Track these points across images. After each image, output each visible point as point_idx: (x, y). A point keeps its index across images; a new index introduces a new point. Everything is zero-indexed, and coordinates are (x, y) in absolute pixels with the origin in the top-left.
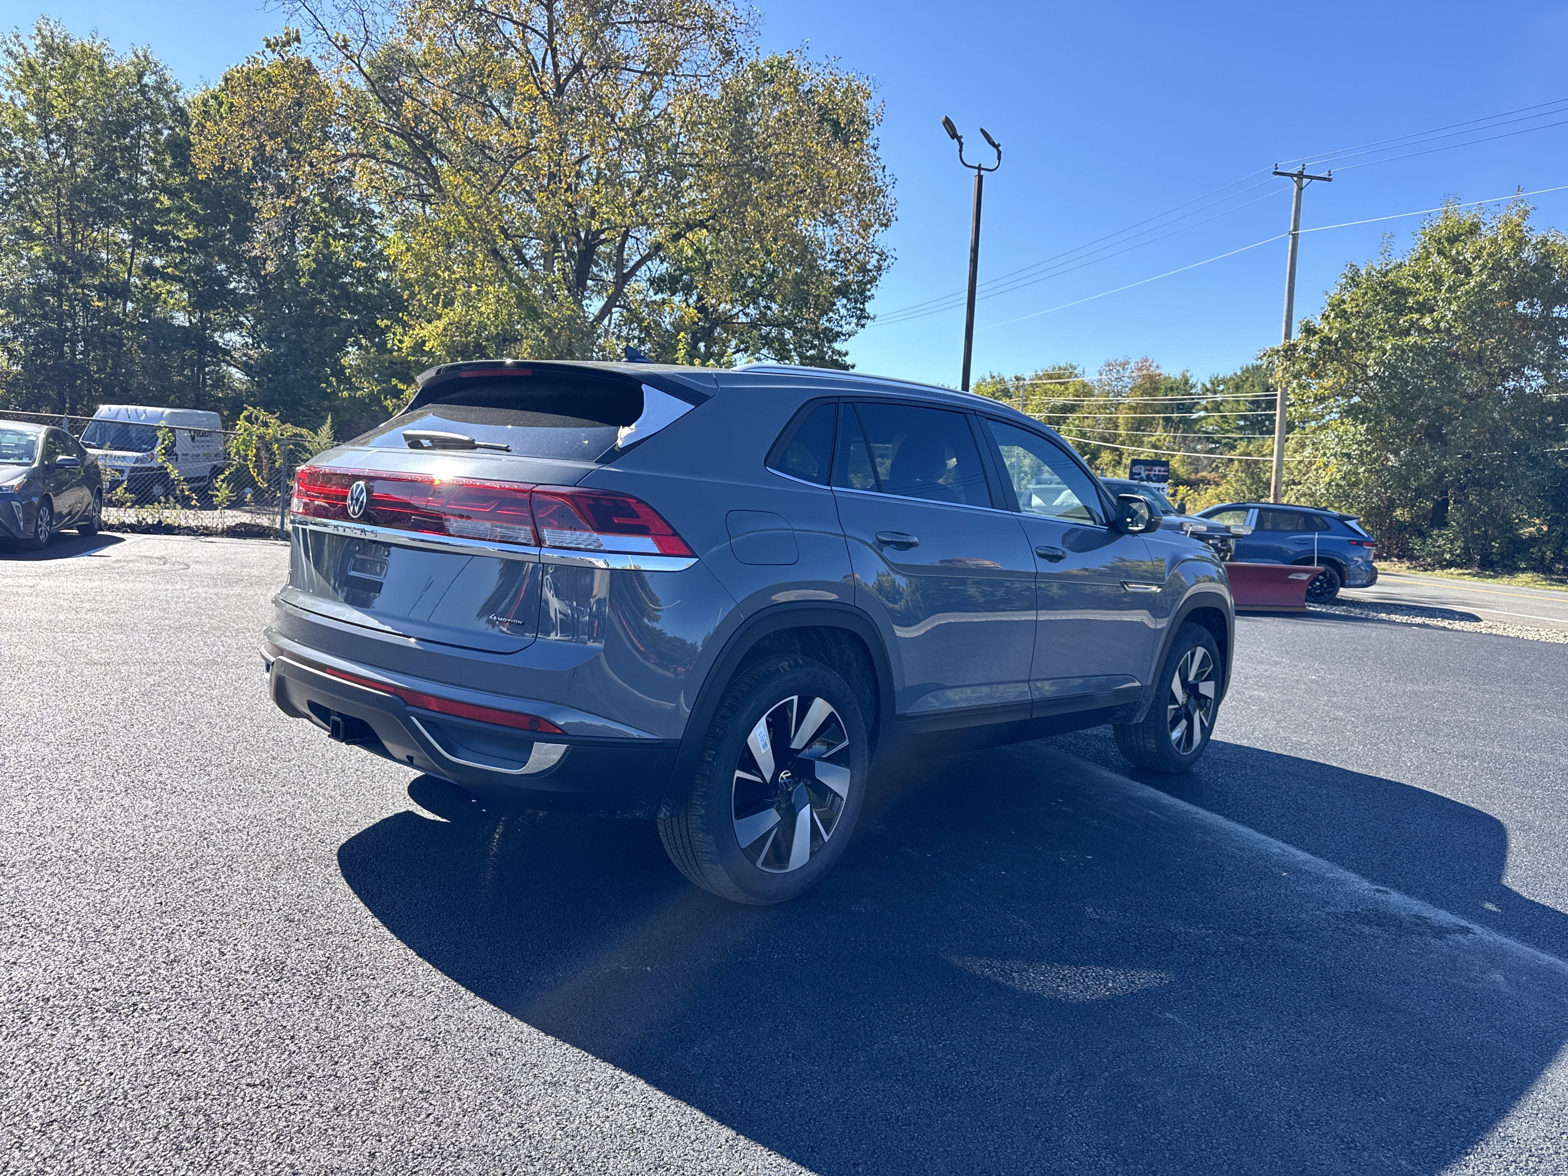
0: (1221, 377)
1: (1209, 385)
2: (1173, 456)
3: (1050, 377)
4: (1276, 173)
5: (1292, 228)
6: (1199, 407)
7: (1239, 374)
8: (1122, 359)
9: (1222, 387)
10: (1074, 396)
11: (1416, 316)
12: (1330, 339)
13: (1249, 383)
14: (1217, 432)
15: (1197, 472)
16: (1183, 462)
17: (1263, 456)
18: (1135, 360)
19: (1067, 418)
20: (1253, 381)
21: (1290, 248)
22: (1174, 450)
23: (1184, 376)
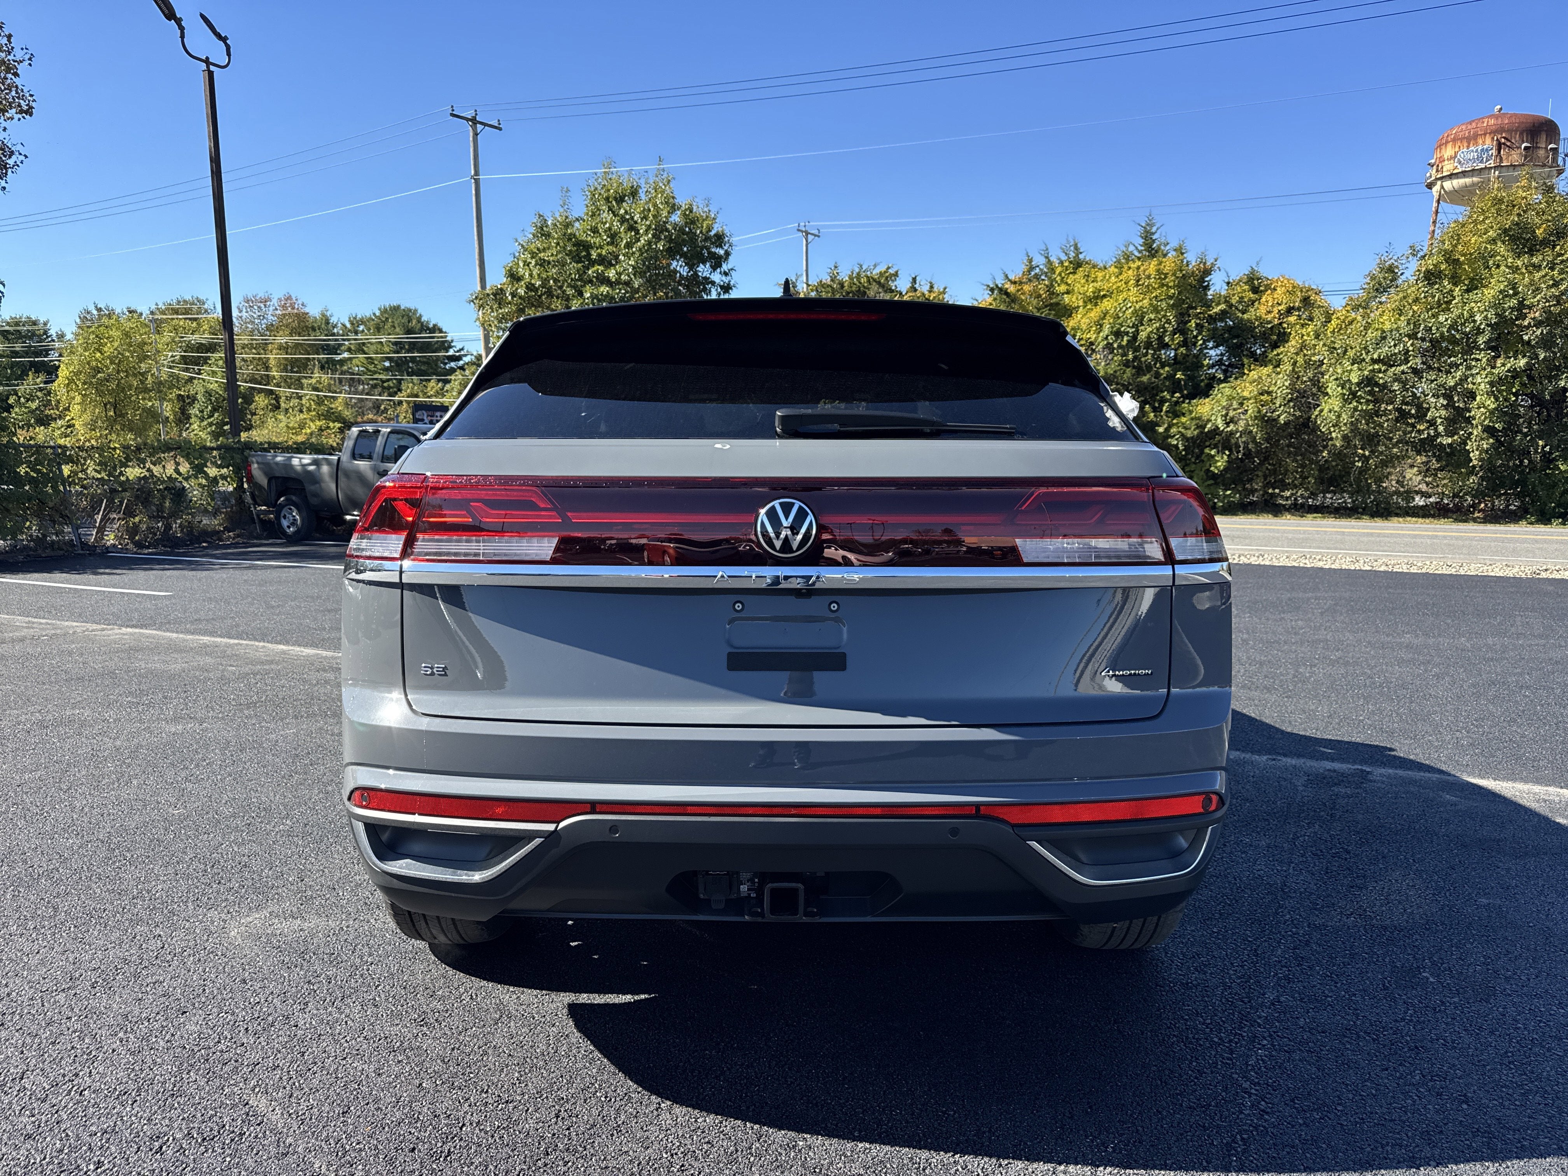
0: (359, 316)
1: (348, 325)
2: (335, 398)
3: (176, 312)
4: (453, 115)
5: (473, 172)
6: (343, 348)
7: (378, 314)
8: (261, 295)
9: (361, 328)
10: (210, 333)
11: (601, 268)
12: (533, 285)
13: (389, 324)
14: (364, 373)
15: (364, 415)
16: (347, 404)
17: (429, 397)
18: (277, 295)
19: (209, 358)
20: (393, 322)
21: (474, 192)
22: (335, 392)
23: (323, 315)
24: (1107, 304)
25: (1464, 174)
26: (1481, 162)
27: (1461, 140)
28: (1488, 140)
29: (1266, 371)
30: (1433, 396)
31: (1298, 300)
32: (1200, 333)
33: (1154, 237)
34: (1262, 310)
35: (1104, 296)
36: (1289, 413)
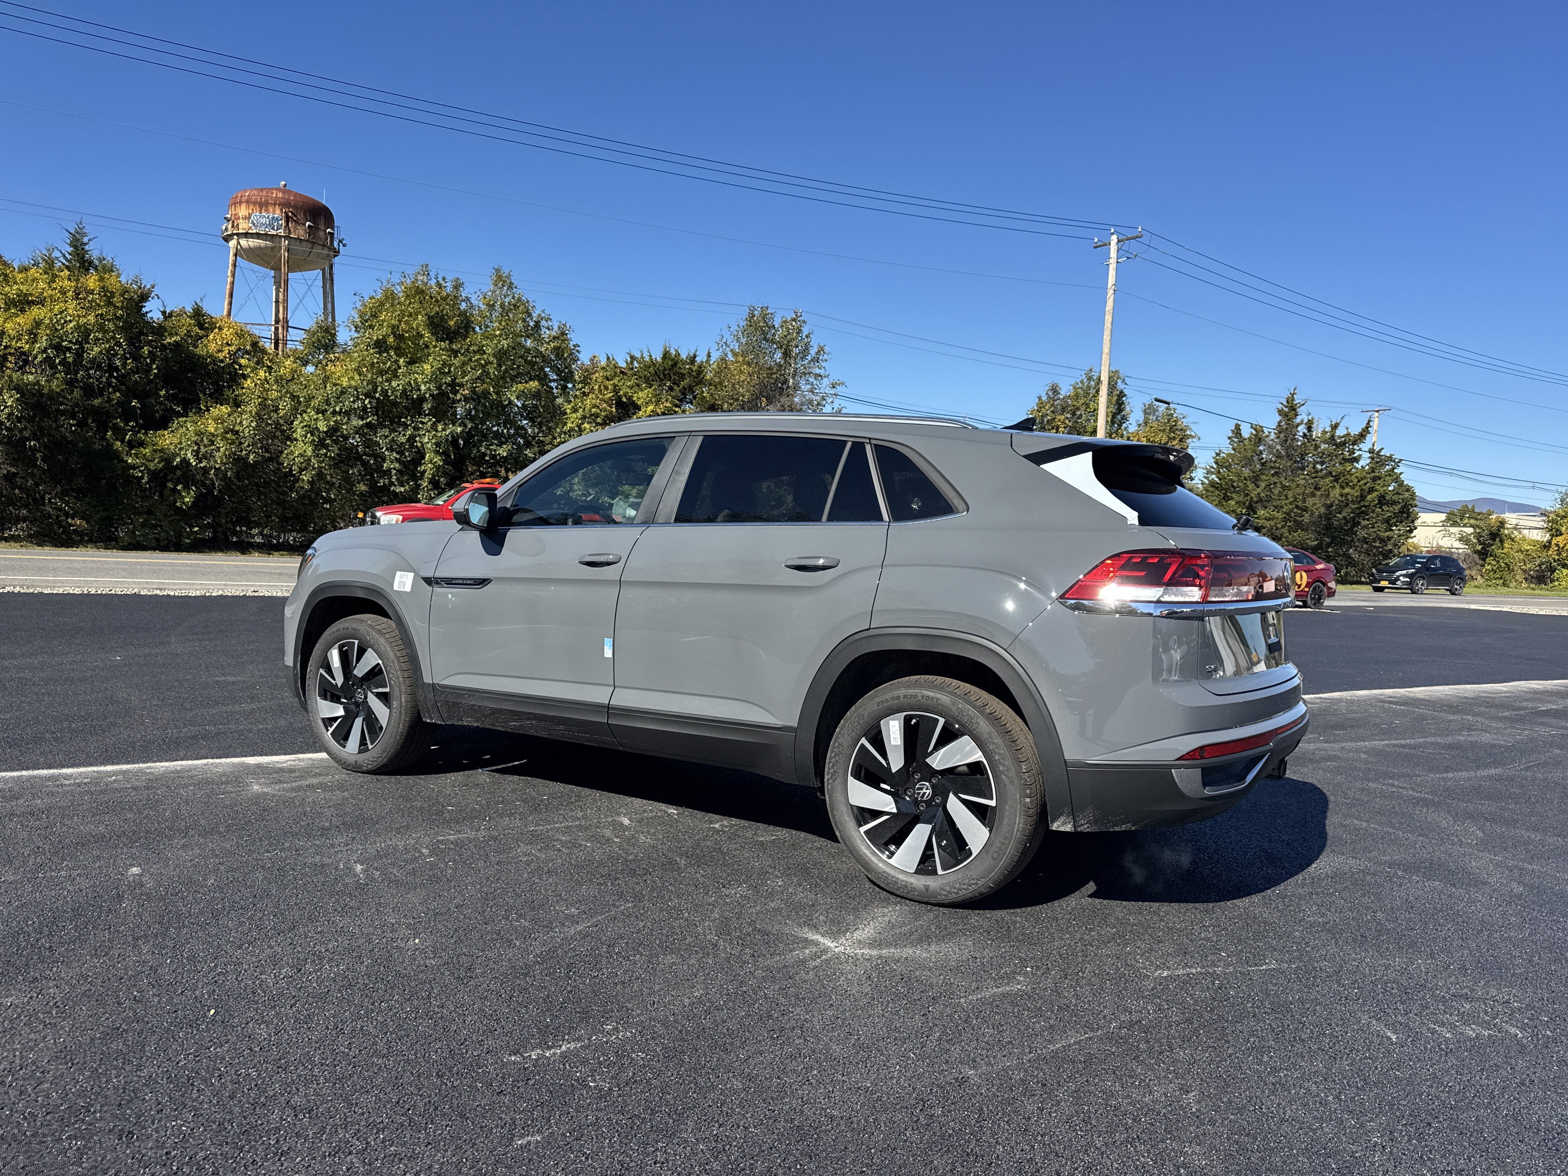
24: (36, 312)
25: (258, 236)
26: (273, 228)
27: (255, 203)
28: (278, 211)
29: (225, 409)
30: (387, 449)
31: (249, 343)
32: (153, 361)
33: (87, 248)
34: (212, 347)
35: (33, 302)
36: (257, 453)
